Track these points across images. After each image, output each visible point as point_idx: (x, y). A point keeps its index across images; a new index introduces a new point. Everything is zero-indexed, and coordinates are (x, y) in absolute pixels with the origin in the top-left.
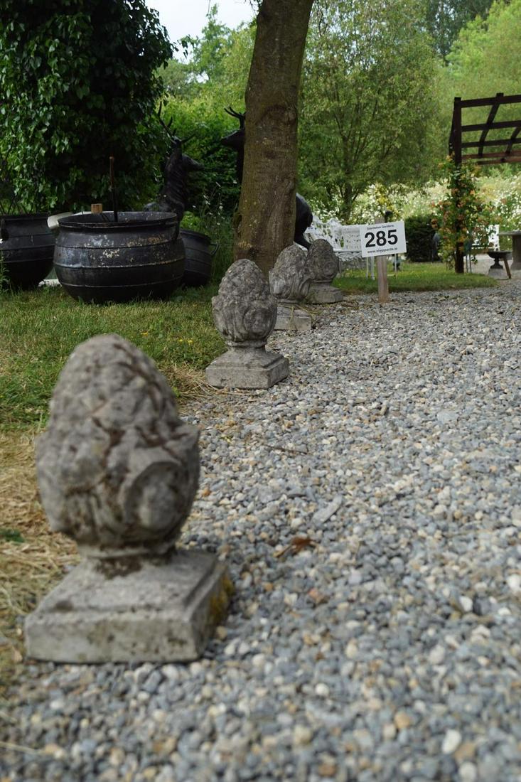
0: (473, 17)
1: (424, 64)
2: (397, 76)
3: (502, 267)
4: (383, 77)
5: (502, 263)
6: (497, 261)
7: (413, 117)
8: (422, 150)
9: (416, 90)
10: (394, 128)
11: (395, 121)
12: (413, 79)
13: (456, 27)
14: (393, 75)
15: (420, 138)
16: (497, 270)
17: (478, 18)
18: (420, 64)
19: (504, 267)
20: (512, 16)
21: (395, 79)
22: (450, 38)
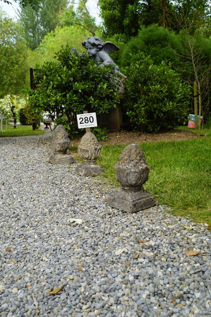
0: (50, 31)
1: (24, 52)
2: (14, 56)
3: (48, 128)
4: (9, 56)
5: (48, 126)
6: (47, 126)
7: (20, 71)
8: (25, 83)
9: (21, 61)
10: (13, 75)
11: (14, 72)
12: (20, 57)
13: (44, 34)
14: (12, 55)
15: (24, 79)
16: (47, 129)
17: (52, 32)
18: (23, 52)
19: (50, 128)
20: (64, 32)
21: (13, 57)
22: (41, 38)
